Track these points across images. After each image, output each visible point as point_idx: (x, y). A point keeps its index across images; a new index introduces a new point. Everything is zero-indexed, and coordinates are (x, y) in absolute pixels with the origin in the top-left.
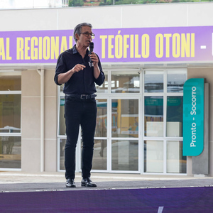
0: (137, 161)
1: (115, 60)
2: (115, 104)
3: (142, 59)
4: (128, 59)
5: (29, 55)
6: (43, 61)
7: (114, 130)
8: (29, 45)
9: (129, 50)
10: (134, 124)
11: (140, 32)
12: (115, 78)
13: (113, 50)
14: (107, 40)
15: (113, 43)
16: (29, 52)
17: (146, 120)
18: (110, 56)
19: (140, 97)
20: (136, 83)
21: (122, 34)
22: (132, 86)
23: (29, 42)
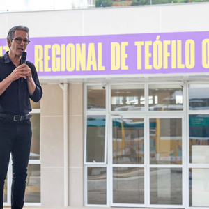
0: (180, 193)
1: (153, 71)
2: (153, 124)
3: (186, 70)
4: (170, 70)
5: (50, 66)
6: (66, 73)
7: (152, 156)
8: (50, 54)
9: (170, 59)
10: (176, 149)
11: (183, 37)
12: (153, 92)
13: (151, 60)
14: (143, 47)
15: (151, 50)
16: (50, 62)
17: (192, 143)
18: (148, 67)
19: (184, 115)
20: (179, 99)
21: (161, 40)
22: (173, 102)
23: (50, 50)
